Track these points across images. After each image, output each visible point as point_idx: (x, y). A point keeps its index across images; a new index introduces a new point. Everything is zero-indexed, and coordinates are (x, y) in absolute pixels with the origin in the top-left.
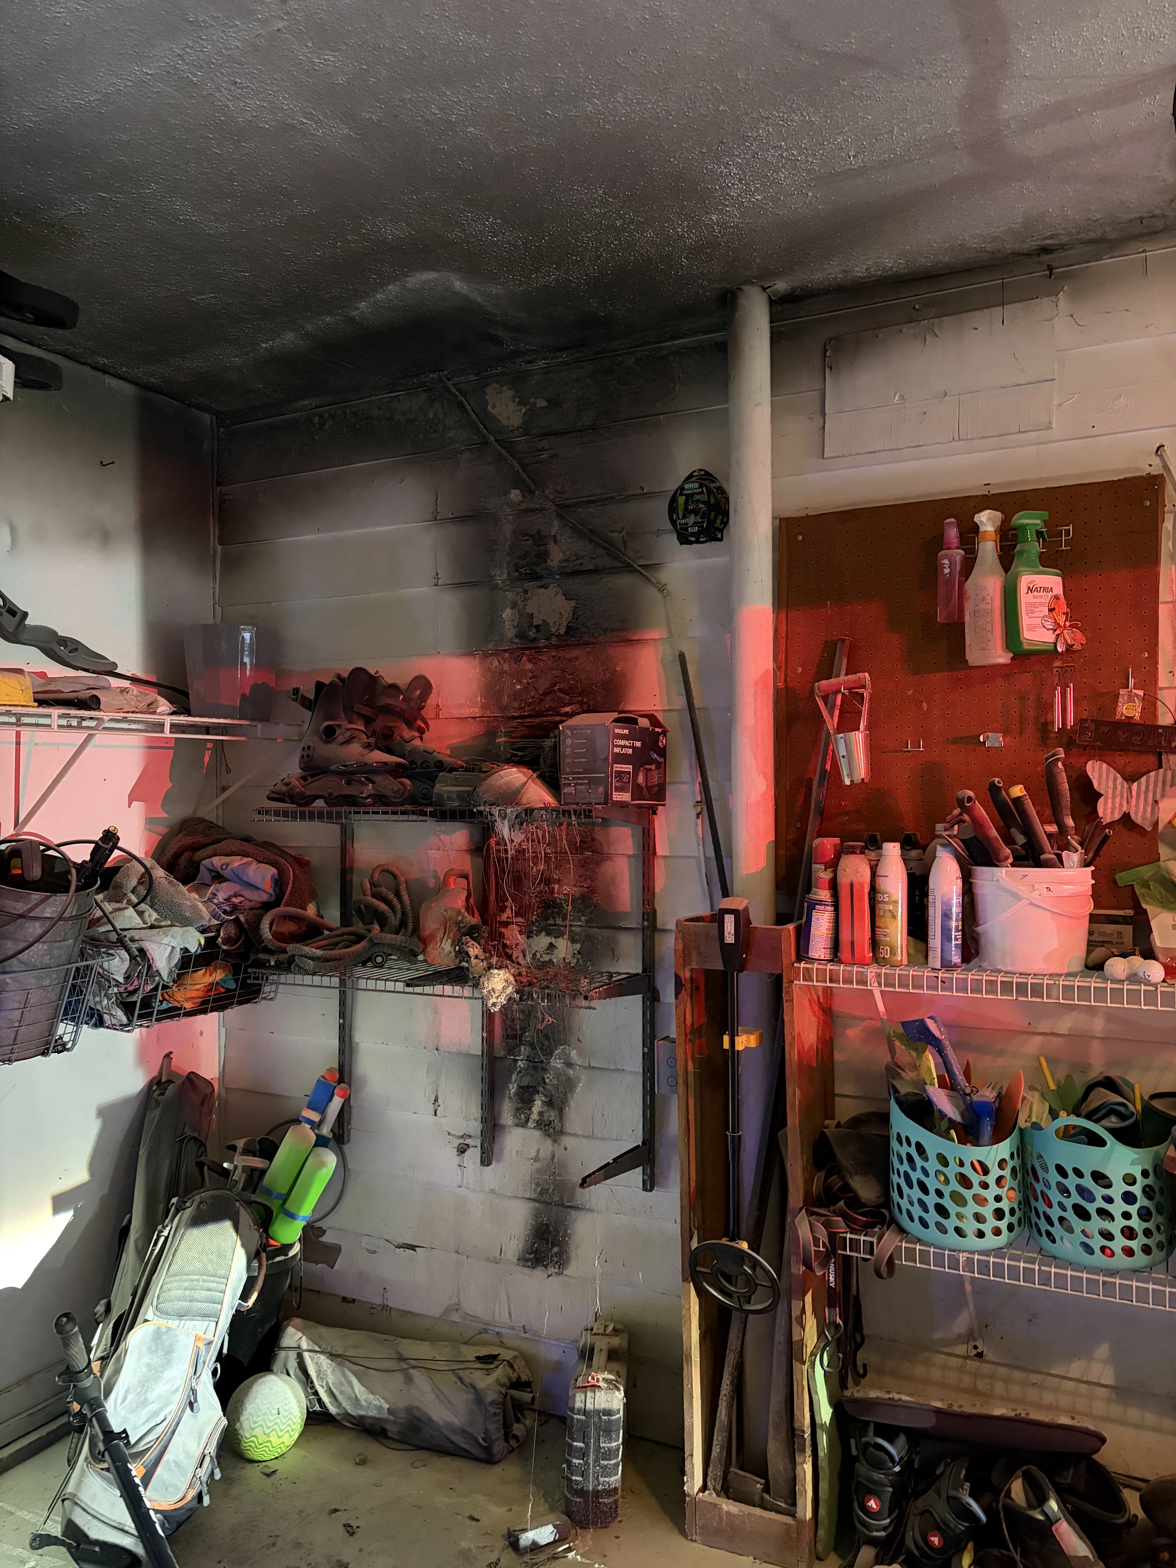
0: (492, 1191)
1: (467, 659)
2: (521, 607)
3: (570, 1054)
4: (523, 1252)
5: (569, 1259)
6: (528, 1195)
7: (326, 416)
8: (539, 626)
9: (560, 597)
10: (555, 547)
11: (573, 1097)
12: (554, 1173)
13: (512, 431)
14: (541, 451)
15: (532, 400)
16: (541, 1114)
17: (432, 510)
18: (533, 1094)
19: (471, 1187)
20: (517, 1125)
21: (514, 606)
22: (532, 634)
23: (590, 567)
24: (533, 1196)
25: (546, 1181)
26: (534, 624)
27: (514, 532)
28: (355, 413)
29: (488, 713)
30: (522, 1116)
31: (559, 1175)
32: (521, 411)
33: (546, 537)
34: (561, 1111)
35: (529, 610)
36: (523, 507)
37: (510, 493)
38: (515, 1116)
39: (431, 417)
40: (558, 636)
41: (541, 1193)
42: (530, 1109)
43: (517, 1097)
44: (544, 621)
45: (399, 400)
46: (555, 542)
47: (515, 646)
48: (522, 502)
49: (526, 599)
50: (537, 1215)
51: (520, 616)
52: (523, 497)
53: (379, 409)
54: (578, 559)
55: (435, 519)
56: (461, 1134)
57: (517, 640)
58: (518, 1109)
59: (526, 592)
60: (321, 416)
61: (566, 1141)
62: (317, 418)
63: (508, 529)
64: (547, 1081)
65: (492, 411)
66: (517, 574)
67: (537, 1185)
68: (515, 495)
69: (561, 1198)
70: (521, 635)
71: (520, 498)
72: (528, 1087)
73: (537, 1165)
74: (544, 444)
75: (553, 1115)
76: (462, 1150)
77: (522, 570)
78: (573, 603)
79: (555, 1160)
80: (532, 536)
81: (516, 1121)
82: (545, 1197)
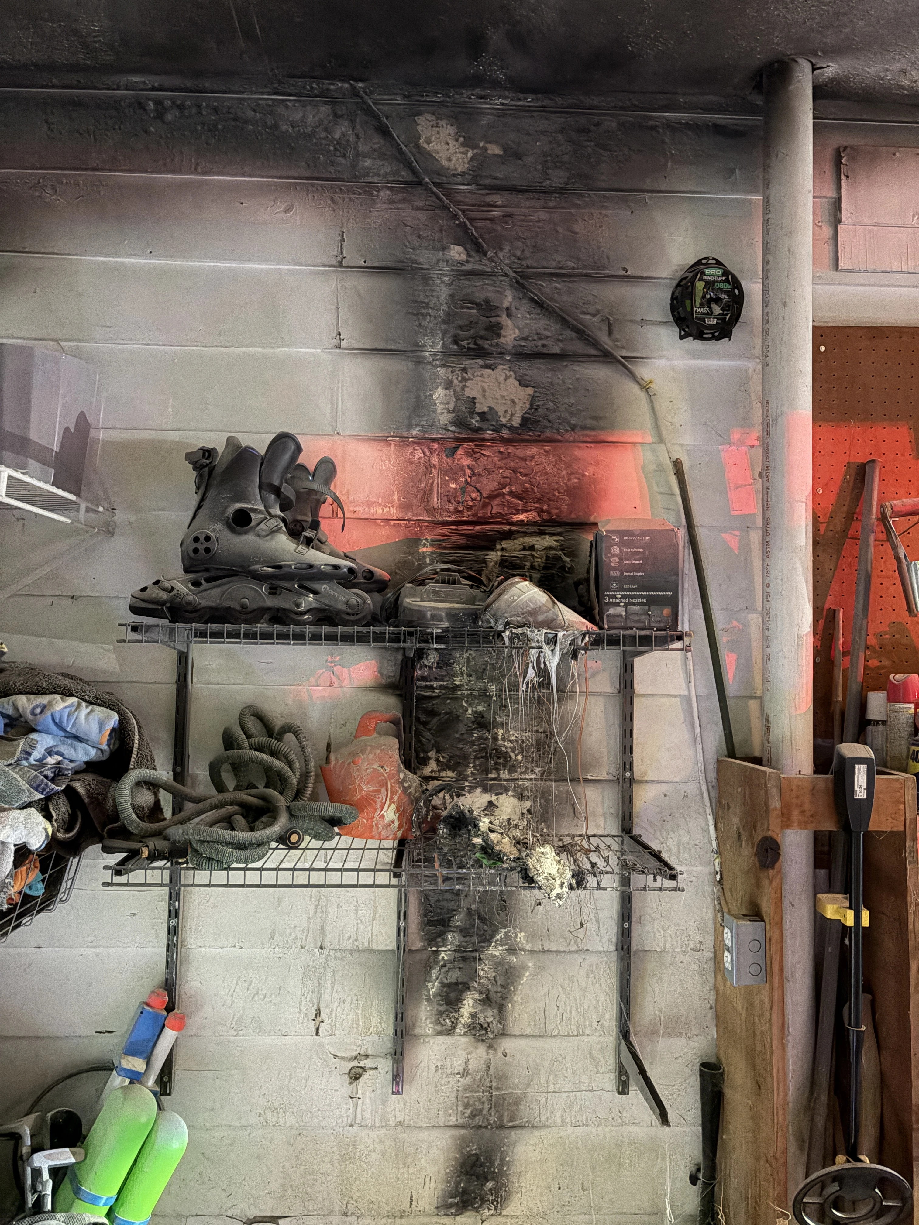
0: (401, 1124)
1: (378, 445)
2: (458, 389)
3: (516, 937)
4: (444, 1196)
5: (509, 1193)
6: (453, 1120)
7: (168, 103)
8: (484, 413)
9: (513, 383)
10: (509, 322)
11: (516, 989)
12: (491, 1087)
13: (454, 175)
14: (492, 206)
15: (481, 144)
16: (473, 1016)
17: (335, 253)
18: (461, 992)
19: (369, 1123)
20: (440, 1033)
21: (448, 385)
22: (475, 421)
23: (556, 350)
24: (460, 1121)
25: (479, 1100)
26: (477, 410)
27: (451, 296)
28: (216, 110)
29: (410, 515)
30: (448, 1021)
31: (498, 1089)
32: (466, 153)
33: (497, 307)
34: (501, 1009)
35: (468, 392)
36: (469, 267)
37: (449, 248)
38: (437, 1022)
39: (337, 136)
40: (511, 428)
41: (472, 1116)
42: (457, 1011)
43: (439, 998)
44: (491, 408)
45: (287, 107)
46: (509, 316)
47: (451, 435)
48: (467, 262)
49: (465, 380)
50: (463, 1143)
51: (458, 399)
52: (468, 255)
53: (254, 111)
54: (540, 339)
55: (340, 265)
56: (355, 1054)
57: (453, 428)
58: (440, 1013)
59: (464, 370)
60: (158, 103)
61: (507, 1044)
62: (151, 104)
63: (444, 293)
64: (482, 973)
65: (425, 145)
66: (456, 347)
67: (466, 1106)
68: (457, 252)
69: (500, 1118)
70: (460, 422)
71: (464, 257)
72: (457, 984)
73: (468, 1080)
74: (497, 198)
75: (489, 1015)
76: (355, 1076)
77: (465, 343)
78: (530, 391)
79: (491, 1071)
80: (478, 305)
81: (439, 1028)
82: (478, 1120)
